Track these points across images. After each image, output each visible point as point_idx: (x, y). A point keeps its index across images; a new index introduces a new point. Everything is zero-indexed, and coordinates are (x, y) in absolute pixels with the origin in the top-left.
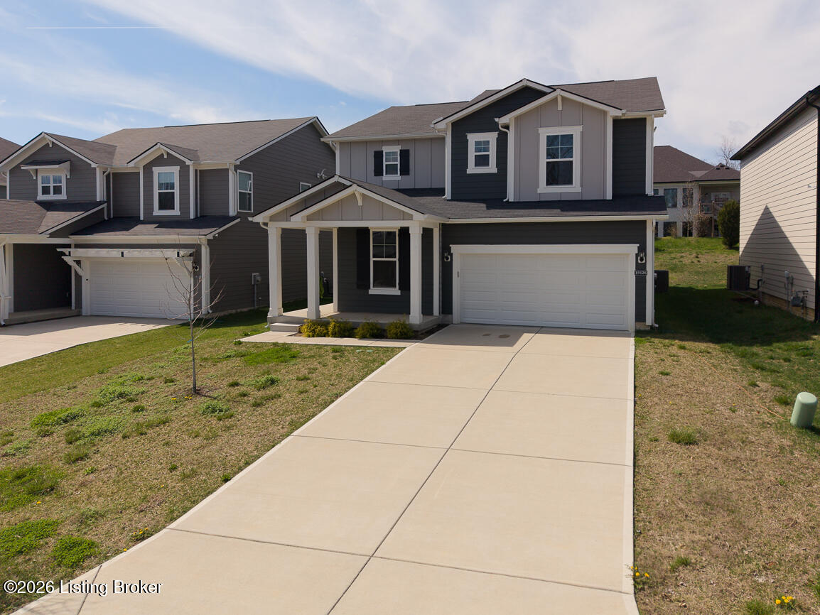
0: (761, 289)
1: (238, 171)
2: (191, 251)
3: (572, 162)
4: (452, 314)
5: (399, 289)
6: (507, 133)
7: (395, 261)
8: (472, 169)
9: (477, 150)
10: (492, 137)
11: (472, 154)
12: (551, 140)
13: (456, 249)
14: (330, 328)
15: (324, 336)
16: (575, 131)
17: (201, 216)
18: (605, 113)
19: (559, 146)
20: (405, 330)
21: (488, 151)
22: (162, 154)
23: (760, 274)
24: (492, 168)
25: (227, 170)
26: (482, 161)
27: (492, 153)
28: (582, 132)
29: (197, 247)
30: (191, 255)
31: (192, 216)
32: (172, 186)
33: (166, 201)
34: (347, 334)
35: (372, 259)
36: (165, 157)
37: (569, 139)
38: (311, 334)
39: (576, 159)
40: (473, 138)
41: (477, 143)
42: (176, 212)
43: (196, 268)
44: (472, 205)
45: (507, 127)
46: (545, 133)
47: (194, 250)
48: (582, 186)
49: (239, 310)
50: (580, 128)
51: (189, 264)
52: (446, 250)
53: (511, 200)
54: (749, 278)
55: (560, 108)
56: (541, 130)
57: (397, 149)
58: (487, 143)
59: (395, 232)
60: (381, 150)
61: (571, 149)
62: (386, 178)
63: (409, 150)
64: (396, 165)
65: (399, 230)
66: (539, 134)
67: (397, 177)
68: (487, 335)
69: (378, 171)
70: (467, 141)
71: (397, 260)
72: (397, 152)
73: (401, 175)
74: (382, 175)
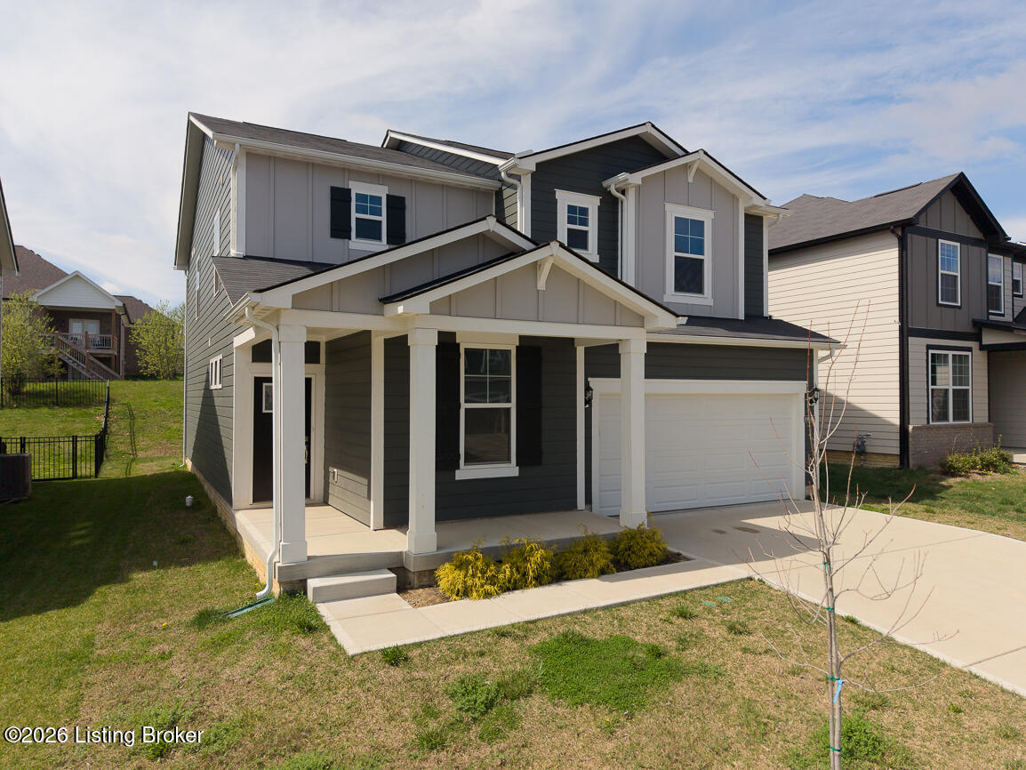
3: (703, 260)
4: (591, 503)
5: (516, 464)
6: (621, 202)
7: (508, 410)
9: (571, 220)
10: (591, 203)
11: (563, 226)
12: (680, 224)
16: (705, 216)
18: (737, 199)
19: (689, 233)
21: (586, 225)
24: (592, 254)
26: (578, 239)
27: (592, 229)
28: (714, 221)
35: (464, 406)
37: (699, 225)
39: (707, 257)
40: (565, 199)
41: (571, 209)
45: (623, 192)
46: (674, 211)
48: (714, 297)
50: (711, 214)
55: (690, 180)
56: (669, 207)
57: (381, 191)
58: (584, 211)
59: (510, 351)
60: (346, 187)
61: (702, 242)
62: (357, 244)
63: (403, 199)
64: (380, 222)
65: (517, 347)
66: (665, 212)
67: (383, 244)
68: (722, 532)
69: (340, 228)
70: (555, 202)
71: (512, 405)
72: (381, 198)
73: (388, 243)
74: (351, 239)
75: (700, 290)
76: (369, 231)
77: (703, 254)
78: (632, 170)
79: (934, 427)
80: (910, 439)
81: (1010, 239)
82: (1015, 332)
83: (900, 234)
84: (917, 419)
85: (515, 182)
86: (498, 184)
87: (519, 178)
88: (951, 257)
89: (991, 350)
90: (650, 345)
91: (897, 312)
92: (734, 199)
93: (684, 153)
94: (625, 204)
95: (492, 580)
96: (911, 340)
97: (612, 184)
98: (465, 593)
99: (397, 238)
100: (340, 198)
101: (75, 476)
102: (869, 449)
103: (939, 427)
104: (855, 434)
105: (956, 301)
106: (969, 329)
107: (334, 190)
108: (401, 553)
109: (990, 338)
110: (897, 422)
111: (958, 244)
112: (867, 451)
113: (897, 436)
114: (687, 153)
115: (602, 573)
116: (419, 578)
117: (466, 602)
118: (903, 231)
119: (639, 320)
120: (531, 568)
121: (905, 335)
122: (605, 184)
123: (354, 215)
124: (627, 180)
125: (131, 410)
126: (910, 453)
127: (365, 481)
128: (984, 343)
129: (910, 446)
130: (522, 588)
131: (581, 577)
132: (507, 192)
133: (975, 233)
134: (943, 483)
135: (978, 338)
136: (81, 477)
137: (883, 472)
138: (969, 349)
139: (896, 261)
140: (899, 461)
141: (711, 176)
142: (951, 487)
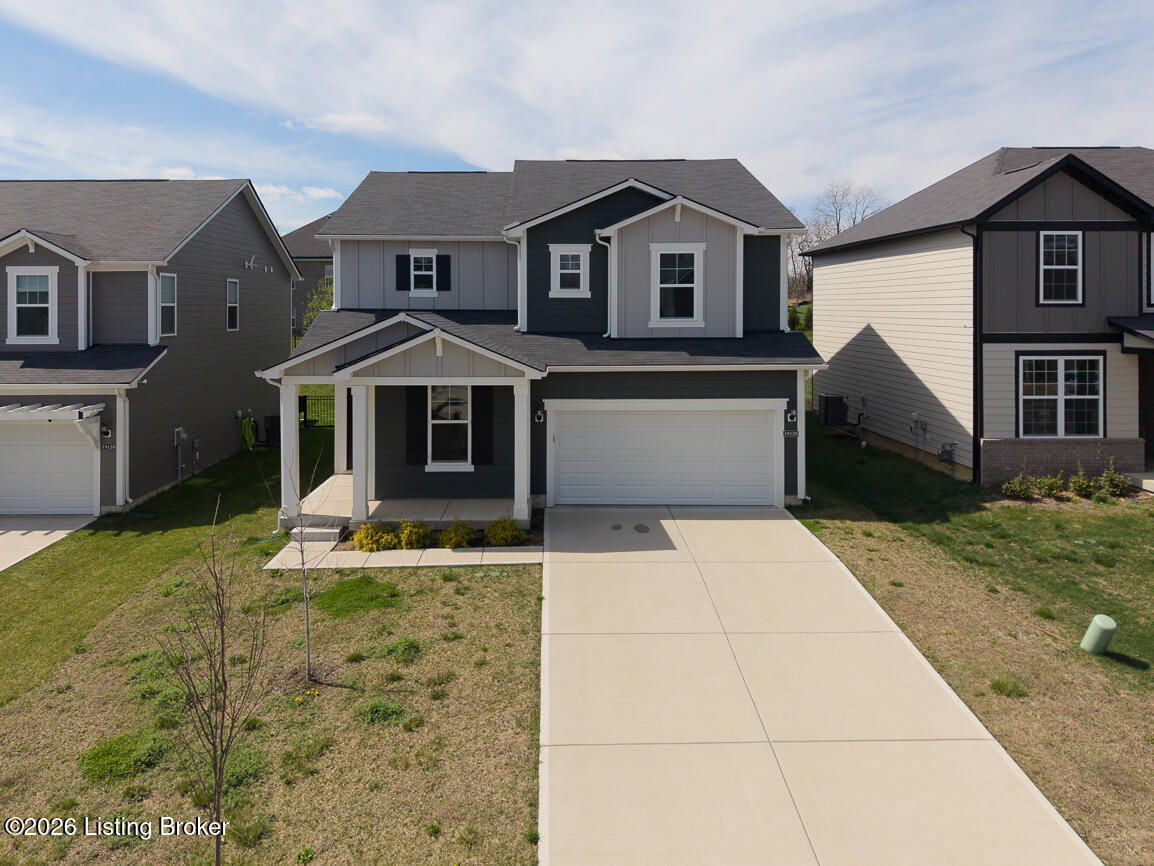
0: (861, 425)
1: (161, 274)
2: (99, 407)
3: (692, 288)
4: (545, 493)
5: (472, 463)
6: (606, 248)
7: (465, 425)
8: (556, 291)
9: (563, 267)
10: (583, 251)
11: (556, 272)
12: (666, 260)
13: (551, 405)
14: (404, 537)
15: (394, 548)
16: (697, 249)
17: (95, 345)
18: (734, 228)
19: (677, 267)
20: (517, 533)
21: (579, 269)
22: (27, 246)
23: (861, 407)
24: (584, 292)
25: (145, 274)
26: (570, 281)
27: (584, 271)
28: (706, 253)
29: (109, 401)
30: (99, 414)
31: (82, 346)
32: (44, 297)
33: (33, 321)
34: (428, 542)
35: (431, 422)
36: (32, 250)
37: (688, 259)
38: (375, 547)
39: (698, 286)
40: (557, 251)
41: (563, 258)
42: (52, 338)
43: (107, 434)
44: (565, 342)
45: (608, 240)
46: (657, 250)
47: (103, 405)
48: (705, 319)
49: (160, 490)
50: (703, 246)
51: (96, 428)
52: (536, 407)
53: (614, 335)
54: (846, 412)
55: (678, 219)
56: (653, 247)
57: (432, 253)
58: (576, 258)
60: (407, 254)
61: (690, 272)
62: (415, 293)
63: (448, 257)
64: (431, 276)
66: (650, 251)
67: (432, 293)
68: (617, 528)
69: (403, 284)
70: (549, 254)
71: (469, 421)
72: (432, 258)
73: (438, 290)
74: (409, 289)
75: (690, 314)
76: (423, 282)
77: (692, 283)
80: (981, 454)
83: (974, 232)
84: (997, 432)
85: (515, 243)
87: (516, 240)
88: (1065, 249)
92: (732, 228)
96: (986, 347)
97: (600, 233)
99: (444, 284)
102: (957, 459)
105: (1075, 297)
106: (1100, 328)
107: (399, 258)
110: (972, 433)
111: (1079, 234)
112: (955, 461)
113: (971, 448)
118: (981, 229)
119: (522, 374)
121: (982, 342)
122: (591, 234)
123: (413, 273)
126: (983, 468)
129: (981, 461)
138: (1103, 353)
139: (970, 261)
140: (972, 475)
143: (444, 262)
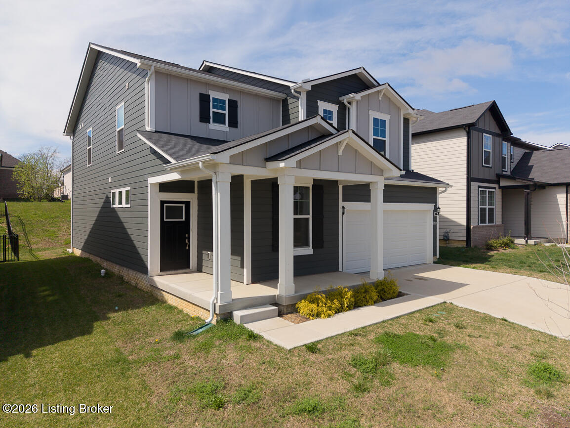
3: (385, 141)
5: (312, 248)
6: (349, 108)
7: (308, 219)
10: (334, 108)
12: (376, 121)
15: (339, 312)
16: (387, 118)
19: (379, 127)
21: (332, 120)
27: (335, 123)
28: (390, 121)
37: (384, 123)
39: (387, 139)
40: (323, 106)
41: (325, 111)
45: (350, 103)
55: (380, 98)
56: (371, 112)
57: (225, 97)
58: (331, 113)
59: (309, 187)
60: (207, 94)
61: (385, 131)
62: (213, 126)
63: (236, 102)
64: (225, 114)
65: (312, 185)
66: (369, 115)
67: (225, 128)
68: (411, 281)
69: (204, 117)
70: (317, 107)
71: (310, 217)
72: (225, 101)
73: (229, 126)
74: (210, 123)
76: (219, 119)
77: (385, 138)
78: (356, 92)
79: (481, 227)
80: (471, 233)
81: (512, 134)
82: (517, 180)
83: (467, 129)
84: (474, 222)
85: (298, 95)
86: (285, 96)
87: (300, 93)
88: (488, 142)
89: (503, 188)
90: (386, 185)
91: (466, 169)
92: (399, 109)
93: (378, 85)
94: (351, 110)
95: (330, 308)
96: (473, 183)
97: (345, 99)
98: (318, 315)
99: (233, 123)
100: (204, 100)
101: (5, 260)
102: (451, 238)
103: (483, 226)
104: (444, 231)
105: (489, 164)
106: (494, 178)
107: (201, 95)
108: (275, 296)
109: (503, 183)
110: (465, 224)
111: (491, 136)
112: (450, 239)
113: (465, 231)
114: (379, 85)
115: (375, 302)
116: (287, 309)
117: (318, 320)
118: (469, 129)
119: (381, 172)
120: (346, 302)
121: (470, 180)
122: (341, 99)
123: (212, 110)
124: (354, 97)
125: (20, 219)
126: (471, 239)
127: (239, 258)
128: (501, 185)
129: (471, 236)
130: (342, 312)
131: (365, 305)
132: (290, 101)
133: (498, 131)
134: (489, 254)
135: (498, 182)
136: (9, 261)
137: (458, 249)
138: (494, 188)
139: (466, 144)
140: (466, 244)
141: (389, 96)
142: (493, 256)
143: (233, 105)
